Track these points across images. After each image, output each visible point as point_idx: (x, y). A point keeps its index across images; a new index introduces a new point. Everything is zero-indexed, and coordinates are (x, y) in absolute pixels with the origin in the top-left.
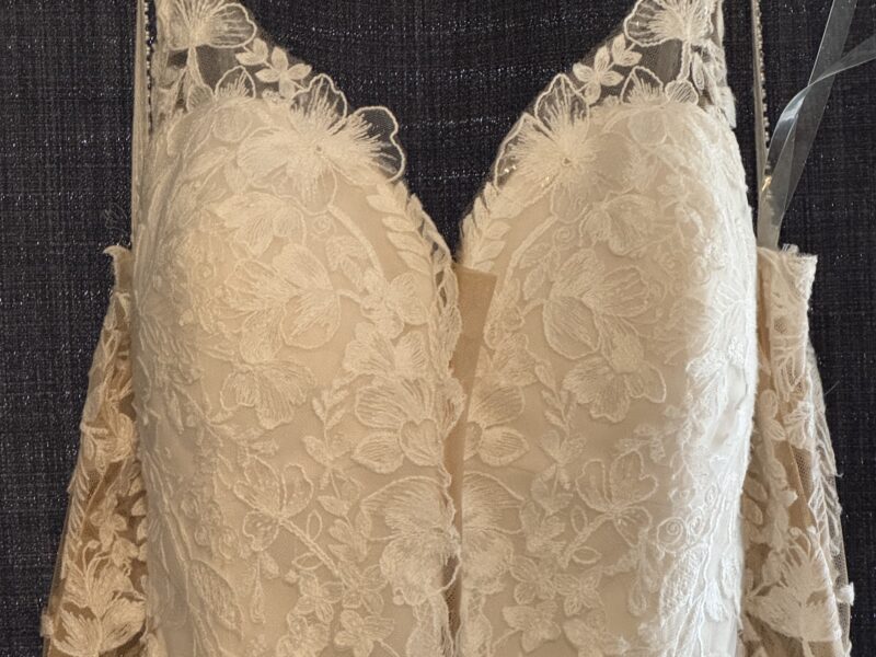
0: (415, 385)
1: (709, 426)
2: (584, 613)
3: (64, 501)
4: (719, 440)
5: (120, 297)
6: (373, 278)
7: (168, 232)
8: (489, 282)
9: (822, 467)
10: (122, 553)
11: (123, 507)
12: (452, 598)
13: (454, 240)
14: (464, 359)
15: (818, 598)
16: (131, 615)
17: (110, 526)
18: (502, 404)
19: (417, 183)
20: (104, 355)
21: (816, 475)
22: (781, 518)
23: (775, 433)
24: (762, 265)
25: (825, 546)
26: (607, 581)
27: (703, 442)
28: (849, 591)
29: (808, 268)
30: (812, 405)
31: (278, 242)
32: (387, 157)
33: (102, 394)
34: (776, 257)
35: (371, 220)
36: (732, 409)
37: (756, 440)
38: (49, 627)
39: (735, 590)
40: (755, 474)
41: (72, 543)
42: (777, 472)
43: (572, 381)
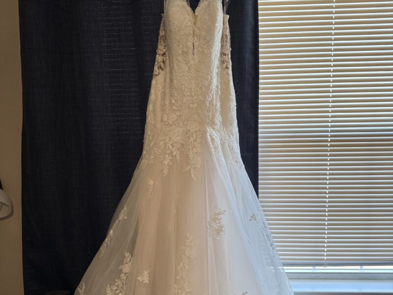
0: (190, 26)
1: (217, 31)
2: (205, 49)
3: (158, 39)
4: (218, 32)
5: (163, 19)
6: (187, 16)
7: (168, 11)
8: (197, 16)
9: (229, 37)
10: (164, 44)
11: (163, 40)
12: (193, 46)
13: (194, 12)
14: (195, 24)
15: (228, 49)
16: (164, 50)
17: (162, 42)
18: (198, 28)
19: (191, 6)
20: (162, 24)
21: (228, 37)
22: (225, 42)
23: (224, 33)
24: (224, 16)
25: (229, 45)
26: (207, 46)
27: (217, 32)
28: (231, 49)
29: (228, 16)
30: (228, 30)
31: (178, 12)
32: (188, 4)
33: (161, 28)
34: (225, 15)
35: (186, 10)
36: (220, 29)
37: (223, 34)
38: (157, 51)
39: (220, 48)
40: (222, 37)
41: (159, 43)
42: (224, 37)
43: (205, 26)
